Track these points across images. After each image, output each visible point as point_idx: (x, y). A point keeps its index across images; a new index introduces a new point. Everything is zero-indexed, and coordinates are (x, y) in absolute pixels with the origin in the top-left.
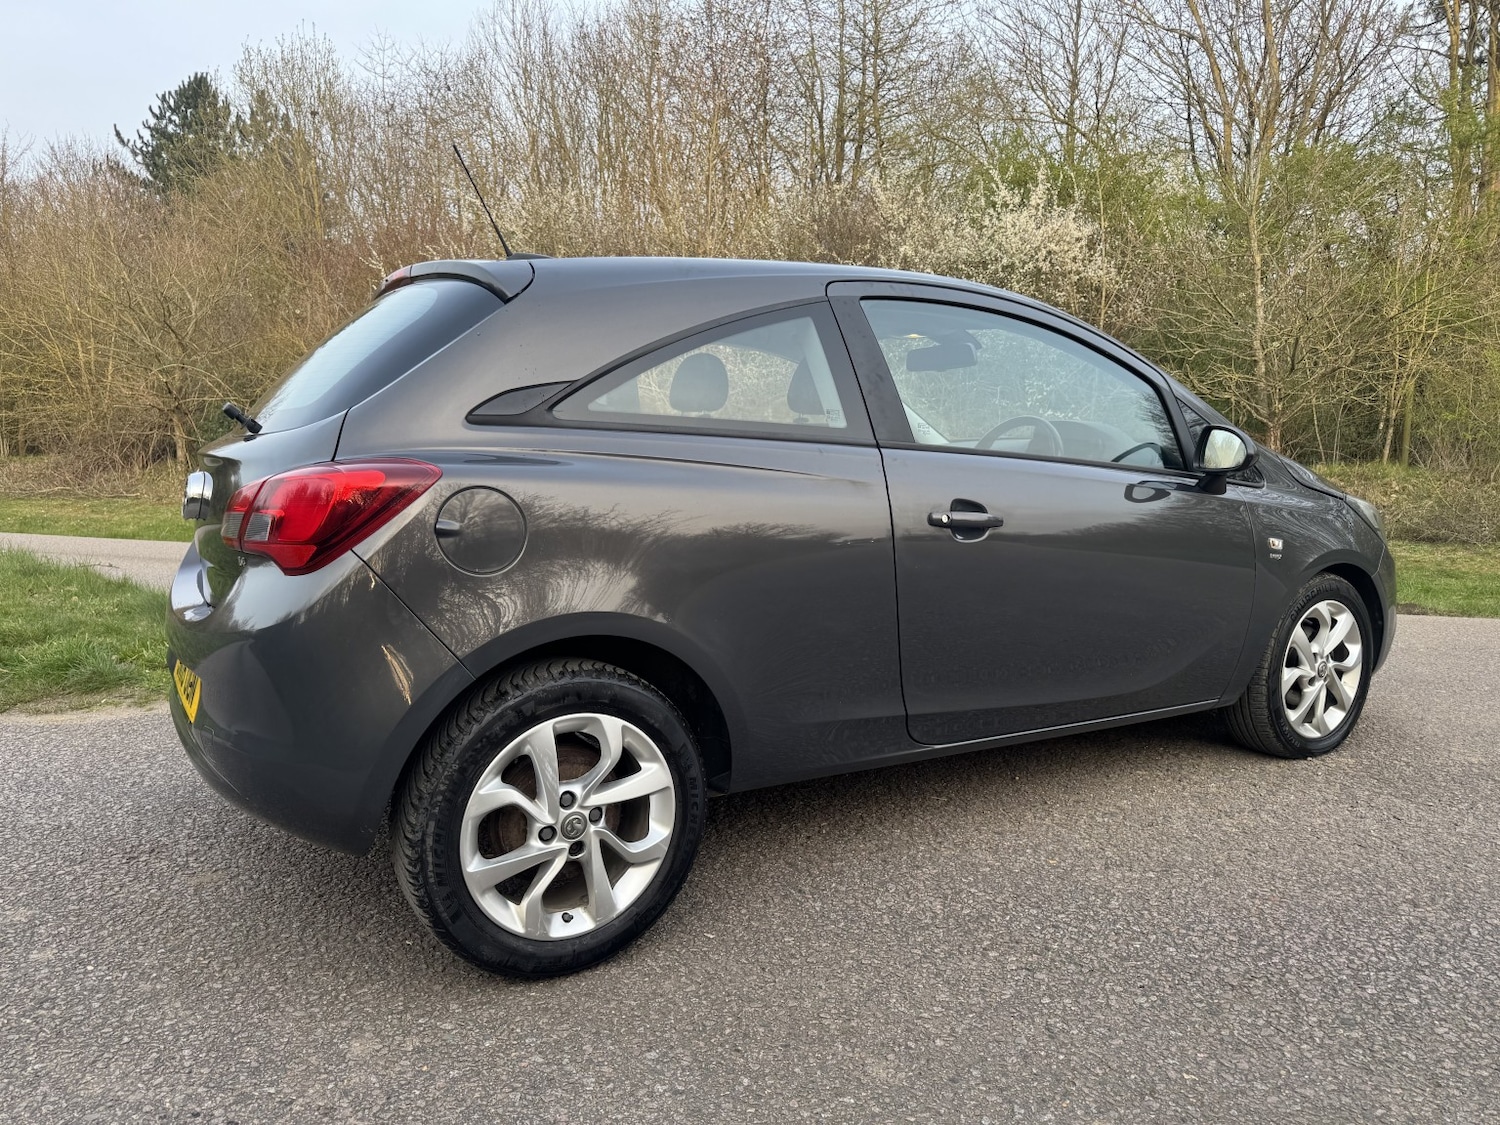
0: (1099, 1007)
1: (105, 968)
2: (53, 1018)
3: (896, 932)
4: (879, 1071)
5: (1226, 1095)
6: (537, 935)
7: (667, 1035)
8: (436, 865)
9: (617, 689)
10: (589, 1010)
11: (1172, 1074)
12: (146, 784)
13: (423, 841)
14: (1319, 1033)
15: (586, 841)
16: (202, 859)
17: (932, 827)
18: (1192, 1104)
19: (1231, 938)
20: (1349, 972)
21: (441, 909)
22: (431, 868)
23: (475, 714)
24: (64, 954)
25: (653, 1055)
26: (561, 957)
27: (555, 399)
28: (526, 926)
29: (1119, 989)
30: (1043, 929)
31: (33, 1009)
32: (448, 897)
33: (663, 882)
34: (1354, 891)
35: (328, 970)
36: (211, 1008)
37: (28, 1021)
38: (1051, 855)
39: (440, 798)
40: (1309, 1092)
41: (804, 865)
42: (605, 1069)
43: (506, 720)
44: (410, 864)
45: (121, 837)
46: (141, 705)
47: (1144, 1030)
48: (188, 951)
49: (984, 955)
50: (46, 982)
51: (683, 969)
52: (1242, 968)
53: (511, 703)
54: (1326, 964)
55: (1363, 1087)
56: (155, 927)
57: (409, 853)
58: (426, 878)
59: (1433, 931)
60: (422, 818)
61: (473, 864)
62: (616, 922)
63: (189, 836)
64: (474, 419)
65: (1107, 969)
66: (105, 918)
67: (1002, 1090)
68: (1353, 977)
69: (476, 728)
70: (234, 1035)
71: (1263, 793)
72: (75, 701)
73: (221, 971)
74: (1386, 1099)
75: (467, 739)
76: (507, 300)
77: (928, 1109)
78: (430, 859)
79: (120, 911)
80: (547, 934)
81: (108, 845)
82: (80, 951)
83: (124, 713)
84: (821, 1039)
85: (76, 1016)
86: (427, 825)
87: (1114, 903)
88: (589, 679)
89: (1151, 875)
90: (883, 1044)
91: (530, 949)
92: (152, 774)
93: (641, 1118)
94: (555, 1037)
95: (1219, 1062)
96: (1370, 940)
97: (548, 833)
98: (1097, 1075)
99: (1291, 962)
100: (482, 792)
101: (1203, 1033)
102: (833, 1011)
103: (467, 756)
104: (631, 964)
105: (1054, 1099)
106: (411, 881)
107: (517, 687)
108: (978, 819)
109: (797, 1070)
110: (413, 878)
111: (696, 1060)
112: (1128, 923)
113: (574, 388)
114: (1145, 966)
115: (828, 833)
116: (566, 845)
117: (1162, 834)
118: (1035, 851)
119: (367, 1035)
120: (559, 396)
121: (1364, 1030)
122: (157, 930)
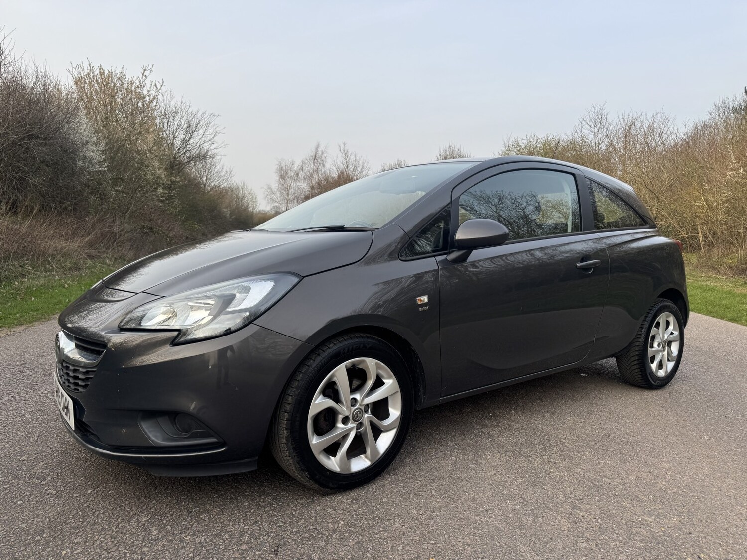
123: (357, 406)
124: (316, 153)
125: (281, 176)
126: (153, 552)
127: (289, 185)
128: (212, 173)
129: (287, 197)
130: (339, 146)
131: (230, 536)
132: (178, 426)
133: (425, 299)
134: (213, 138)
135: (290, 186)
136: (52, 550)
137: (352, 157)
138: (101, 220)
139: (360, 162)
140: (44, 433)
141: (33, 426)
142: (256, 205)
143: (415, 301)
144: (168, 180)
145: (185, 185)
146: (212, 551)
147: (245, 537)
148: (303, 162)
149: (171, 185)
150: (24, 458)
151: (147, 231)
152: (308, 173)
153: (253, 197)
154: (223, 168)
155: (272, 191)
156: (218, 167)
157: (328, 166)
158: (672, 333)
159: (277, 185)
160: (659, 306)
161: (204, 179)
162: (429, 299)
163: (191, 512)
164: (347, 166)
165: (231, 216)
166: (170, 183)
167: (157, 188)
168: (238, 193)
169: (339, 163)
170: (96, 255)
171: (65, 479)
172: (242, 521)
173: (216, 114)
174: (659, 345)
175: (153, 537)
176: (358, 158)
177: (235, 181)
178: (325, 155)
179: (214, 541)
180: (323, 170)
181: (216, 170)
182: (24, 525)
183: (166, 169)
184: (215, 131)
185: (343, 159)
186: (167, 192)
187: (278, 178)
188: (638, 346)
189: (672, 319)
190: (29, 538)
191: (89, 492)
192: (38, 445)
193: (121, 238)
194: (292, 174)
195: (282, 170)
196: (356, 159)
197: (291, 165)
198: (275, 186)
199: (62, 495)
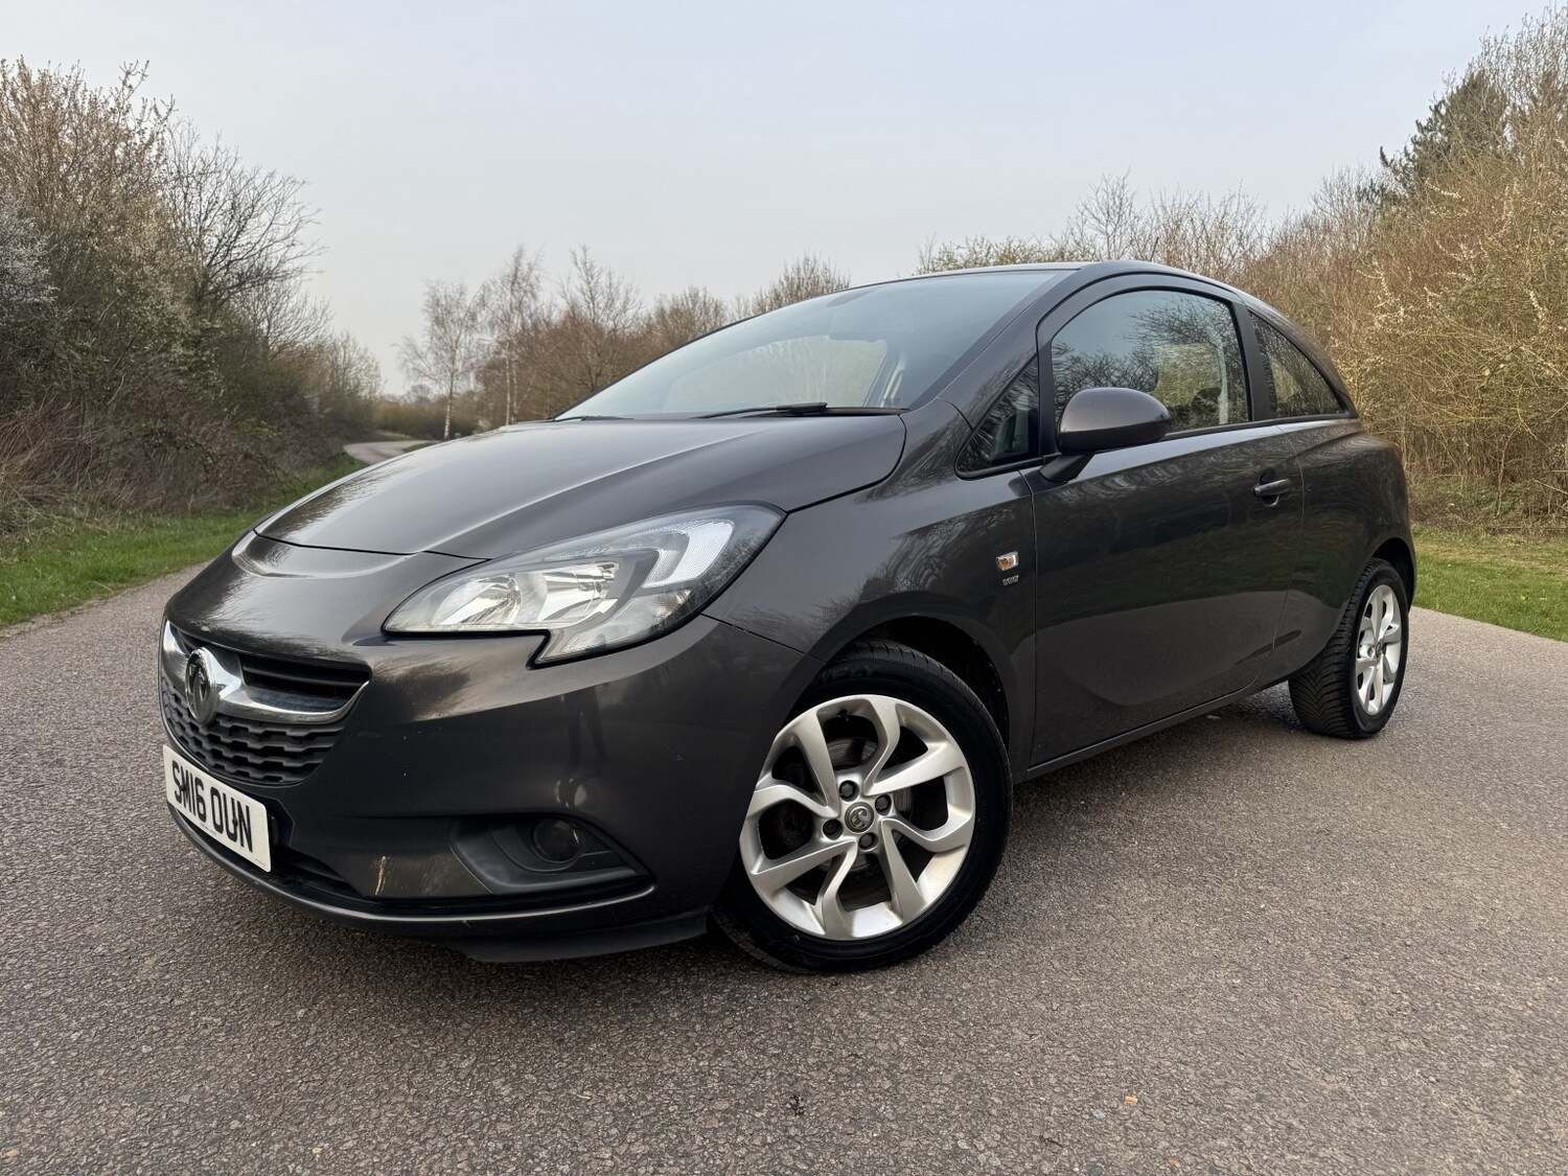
123: (858, 799)
124: (517, 269)
125: (437, 318)
126: (525, 1132)
127: (455, 338)
128: (282, 312)
129: (450, 365)
130: (574, 253)
131: (678, 1084)
132: (539, 847)
133: (1012, 559)
134: (295, 231)
135: (457, 341)
136: (286, 1148)
137: (603, 280)
138: (51, 417)
139: (621, 290)
140: (120, 893)
141: (83, 879)
142: (378, 385)
143: (995, 564)
144: (194, 327)
145: (230, 339)
146: (656, 1119)
147: (713, 1084)
148: (485, 288)
149: (200, 337)
150: (100, 949)
151: (160, 441)
152: (500, 313)
153: (370, 366)
154: (306, 302)
155: (416, 352)
156: (294, 299)
157: (544, 297)
158: (1390, 628)
159: (427, 338)
160: (1375, 571)
161: (264, 326)
162: (1020, 558)
163: (562, 1040)
164: (593, 299)
165: (321, 410)
166: (198, 332)
167: (169, 345)
168: (336, 358)
169: (574, 290)
170: (46, 497)
171: (227, 991)
172: (685, 1051)
173: (299, 179)
174: (1369, 652)
175: (507, 1100)
176: (615, 281)
177: (333, 329)
178: (536, 273)
179: (649, 1097)
180: (533, 308)
181: (290, 305)
182: (185, 1099)
183: (188, 301)
184: (296, 217)
185: (583, 282)
186: (191, 353)
187: (429, 324)
188: (1339, 653)
189: (1390, 599)
190: (213, 1125)
191: (300, 1013)
192: (119, 920)
193: (103, 459)
194: (462, 315)
195: (438, 305)
196: (610, 284)
197: (458, 296)
198: (423, 341)
199: (240, 1026)
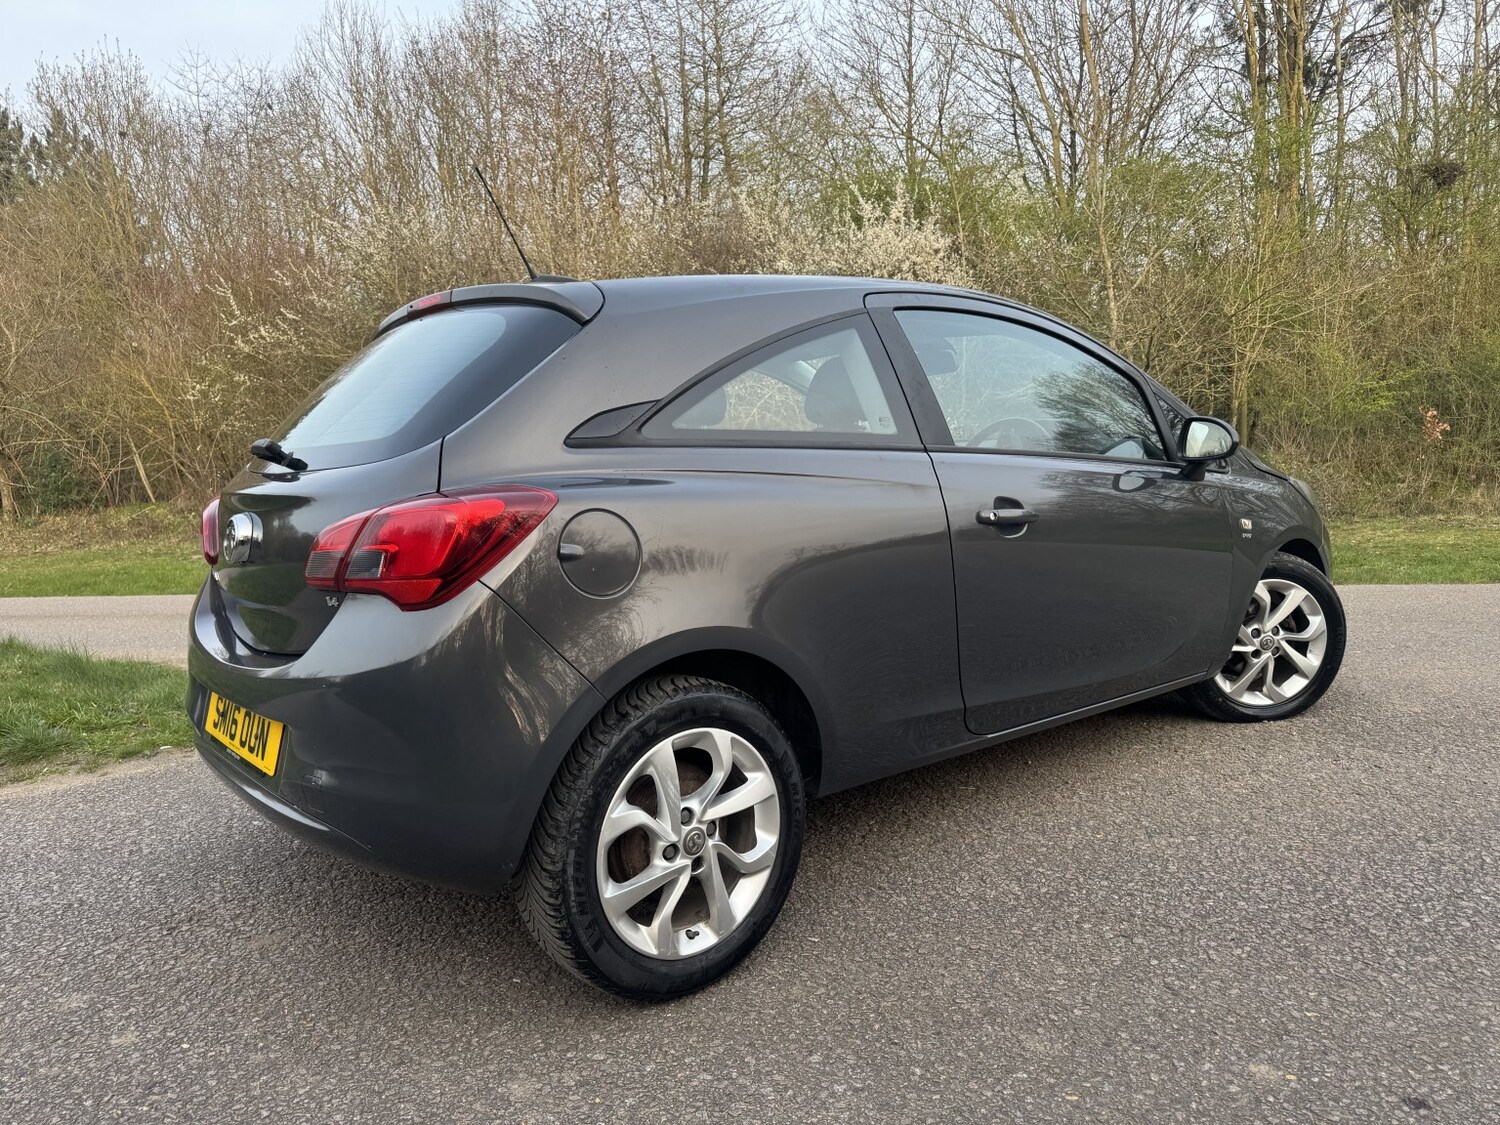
0: (1204, 963)
1: (202, 1044)
2: (172, 1102)
3: (989, 917)
4: (1035, 1045)
5: (1349, 1026)
6: (669, 956)
7: (820, 1038)
8: (578, 894)
9: (725, 702)
10: (732, 1023)
11: (1295, 1014)
12: (146, 851)
13: (564, 871)
14: (1401, 963)
15: (706, 856)
16: (251, 922)
17: (974, 815)
18: (1325, 1038)
19: (1289, 887)
20: (1401, 906)
21: (583, 938)
22: (573, 898)
23: (601, 737)
24: (149, 1036)
25: (815, 1058)
26: (691, 975)
27: (644, 419)
28: (658, 946)
29: (1213, 944)
30: (1120, 898)
31: (144, 1096)
32: (590, 926)
33: (774, 890)
34: (1371, 834)
35: (445, 1017)
36: (341, 1070)
37: (145, 1108)
38: (1095, 830)
39: (578, 825)
40: (1417, 1014)
41: (872, 863)
42: (777, 1077)
43: (632, 741)
44: (550, 896)
45: (147, 909)
46: (91, 771)
47: (1253, 977)
48: (285, 1016)
49: (1080, 928)
50: (143, 1066)
51: (803, 974)
52: (1311, 913)
53: (635, 723)
54: (1378, 901)
55: (1459, 1004)
56: (236, 996)
57: (549, 884)
58: (568, 908)
59: (1453, 862)
60: (561, 848)
61: (609, 891)
62: (736, 934)
63: (224, 899)
64: (572, 442)
65: (1194, 927)
66: (176, 993)
67: (1155, 1048)
68: (1407, 910)
69: (604, 752)
70: (380, 1094)
71: (1254, 755)
72: (12, 772)
73: (331, 1032)
74: (1484, 1012)
75: (598, 763)
76: (585, 323)
77: (1098, 1074)
78: (572, 889)
79: (188, 984)
80: (677, 953)
81: (138, 918)
82: (165, 1030)
83: (74, 781)
84: (968, 1023)
85: (196, 1097)
86: (567, 853)
87: (1172, 868)
88: (699, 694)
89: (1192, 838)
90: (1027, 1020)
91: (664, 969)
92: (147, 841)
93: (836, 1119)
94: (712, 1053)
95: (1329, 998)
96: (1405, 876)
97: (671, 852)
98: (1231, 1023)
99: (1349, 902)
100: (614, 816)
101: (1304, 975)
102: (966, 996)
103: (600, 780)
104: (750, 974)
105: (1204, 1050)
106: (552, 913)
107: (636, 707)
108: (1014, 803)
109: (959, 1054)
110: (555, 910)
111: (861, 1058)
112: (1192, 883)
113: (659, 407)
114: (1226, 921)
115: (880, 831)
116: (688, 862)
117: (1183, 801)
118: (1079, 828)
119: (521, 1075)
120: (647, 416)
121: (1437, 954)
122: (240, 999)
